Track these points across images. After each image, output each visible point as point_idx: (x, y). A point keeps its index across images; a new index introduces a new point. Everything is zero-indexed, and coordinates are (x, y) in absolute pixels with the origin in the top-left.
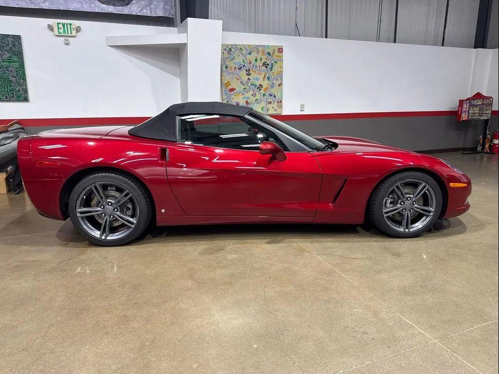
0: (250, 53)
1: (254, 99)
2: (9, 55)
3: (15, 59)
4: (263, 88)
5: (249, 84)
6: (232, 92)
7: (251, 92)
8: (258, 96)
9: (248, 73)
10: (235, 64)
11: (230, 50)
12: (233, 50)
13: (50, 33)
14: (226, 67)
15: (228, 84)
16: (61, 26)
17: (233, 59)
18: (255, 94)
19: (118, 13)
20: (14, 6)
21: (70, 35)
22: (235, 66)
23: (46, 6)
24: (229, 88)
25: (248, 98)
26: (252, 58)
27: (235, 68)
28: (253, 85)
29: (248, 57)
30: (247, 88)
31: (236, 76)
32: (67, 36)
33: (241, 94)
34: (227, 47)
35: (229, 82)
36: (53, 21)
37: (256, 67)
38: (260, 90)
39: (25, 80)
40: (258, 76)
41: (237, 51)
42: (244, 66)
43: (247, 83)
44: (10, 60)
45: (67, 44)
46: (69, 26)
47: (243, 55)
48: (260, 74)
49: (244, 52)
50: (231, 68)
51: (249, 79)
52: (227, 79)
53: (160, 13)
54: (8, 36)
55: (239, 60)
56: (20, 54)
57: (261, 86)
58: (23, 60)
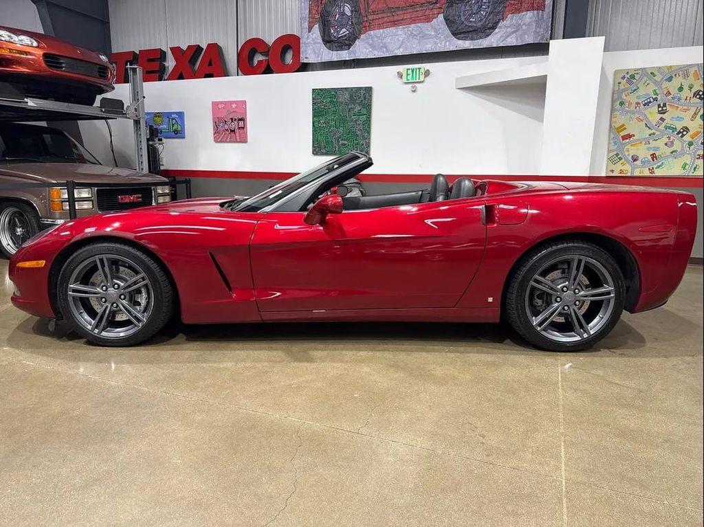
0: (670, 79)
1: (668, 150)
2: (359, 109)
3: (364, 111)
4: (690, 133)
5: (662, 127)
6: (628, 140)
7: (665, 140)
8: (677, 145)
9: (663, 110)
10: (638, 97)
11: (633, 77)
12: (637, 77)
13: (398, 81)
14: (622, 104)
15: (622, 127)
16: (410, 72)
17: (635, 90)
18: (672, 143)
19: (475, 47)
20: (372, 57)
21: (417, 80)
22: (638, 101)
23: (399, 52)
24: (623, 134)
25: (657, 149)
26: (673, 86)
27: (638, 103)
28: (670, 128)
29: (666, 84)
30: (657, 133)
31: (637, 115)
32: (415, 82)
33: (643, 143)
34: (628, 73)
35: (624, 125)
36: (402, 68)
37: (679, 99)
38: (683, 136)
39: (369, 133)
40: (682, 115)
41: (645, 79)
42: (655, 99)
43: (658, 125)
44: (360, 114)
45: (414, 91)
46: (418, 70)
47: (656, 83)
48: (686, 110)
49: (658, 78)
50: (630, 104)
51: (662, 119)
52: (620, 120)
53: (529, 40)
54: (360, 88)
55: (646, 90)
56: (368, 107)
57: (686, 129)
58: (370, 113)
